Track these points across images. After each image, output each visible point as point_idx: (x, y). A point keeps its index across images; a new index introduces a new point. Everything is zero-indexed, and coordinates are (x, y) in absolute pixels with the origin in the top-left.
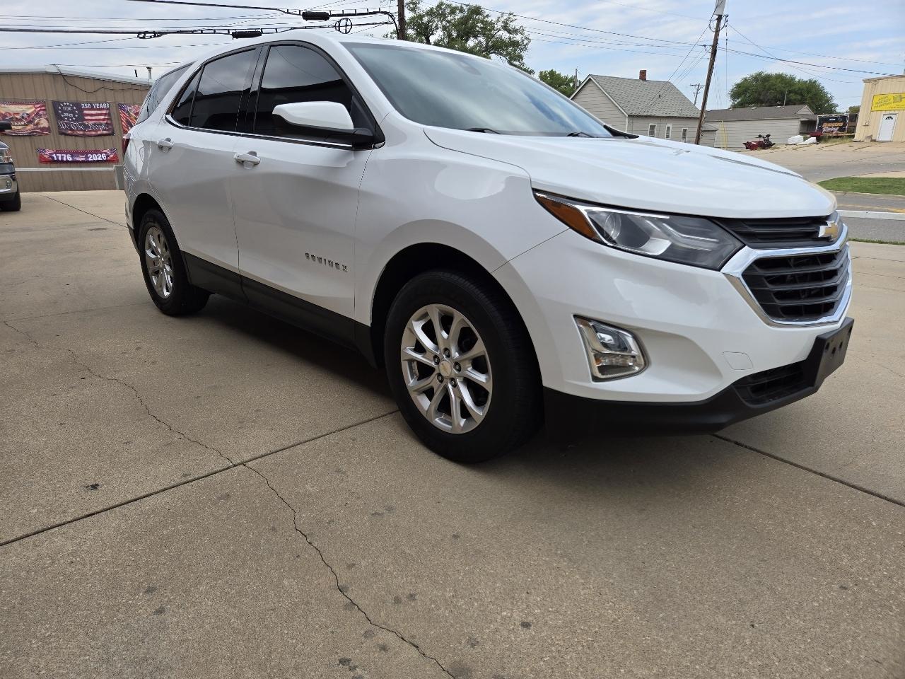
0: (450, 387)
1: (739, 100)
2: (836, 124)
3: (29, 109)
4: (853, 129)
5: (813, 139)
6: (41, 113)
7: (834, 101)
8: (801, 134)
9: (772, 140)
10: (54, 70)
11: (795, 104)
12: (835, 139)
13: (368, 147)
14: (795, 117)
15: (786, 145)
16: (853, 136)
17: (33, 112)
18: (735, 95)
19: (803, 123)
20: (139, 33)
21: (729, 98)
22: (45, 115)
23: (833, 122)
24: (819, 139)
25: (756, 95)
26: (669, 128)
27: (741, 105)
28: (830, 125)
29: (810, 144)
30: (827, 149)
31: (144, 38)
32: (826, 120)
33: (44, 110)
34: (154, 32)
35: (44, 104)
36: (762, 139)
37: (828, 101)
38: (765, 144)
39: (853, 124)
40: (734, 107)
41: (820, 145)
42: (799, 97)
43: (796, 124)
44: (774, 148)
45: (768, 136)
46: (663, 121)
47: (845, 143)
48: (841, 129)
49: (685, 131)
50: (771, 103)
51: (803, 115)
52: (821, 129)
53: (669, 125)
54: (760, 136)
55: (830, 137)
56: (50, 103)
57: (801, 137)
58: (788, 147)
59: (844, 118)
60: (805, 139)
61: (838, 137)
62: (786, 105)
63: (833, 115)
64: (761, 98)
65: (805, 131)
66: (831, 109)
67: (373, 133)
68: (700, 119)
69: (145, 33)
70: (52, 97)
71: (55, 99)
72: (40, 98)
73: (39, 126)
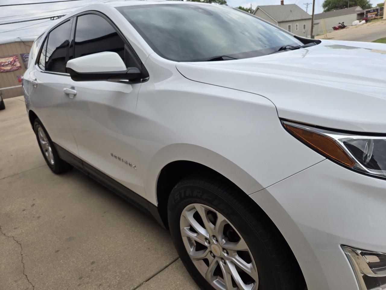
0: (221, 263)
1: (327, 8)
2: (374, 13)
3: (11, 59)
4: (382, 15)
5: (364, 21)
6: (16, 60)
7: (371, 3)
8: (358, 19)
9: (345, 24)
10: (19, 40)
11: (352, 6)
12: (374, 20)
13: (139, 82)
14: (354, 12)
15: (352, 26)
16: (382, 18)
17: (12, 61)
18: (325, 6)
19: (358, 15)
20: (51, 18)
21: (322, 8)
22: (18, 61)
23: (372, 12)
24: (367, 21)
25: (335, 5)
26: (297, 25)
27: (328, 10)
28: (371, 14)
29: (363, 24)
30: (371, 25)
31: (53, 19)
32: (369, 12)
33: (17, 58)
34: (57, 16)
35: (17, 56)
36: (340, 25)
37: (368, 3)
38: (342, 27)
39: (381, 12)
40: (325, 11)
41: (368, 24)
42: (354, 3)
43: (355, 16)
44: (347, 28)
45: (343, 23)
46: (294, 23)
47: (379, 21)
48: (377, 15)
49: (304, 25)
50: (342, 7)
51: (358, 11)
52: (367, 16)
53: (296, 24)
54: (339, 23)
55: (372, 19)
56: (19, 55)
57: (358, 21)
58: (353, 27)
59: (377, 10)
60: (360, 22)
61: (375, 19)
62: (350, 7)
63: (372, 9)
64: (337, 5)
65: (359, 18)
66: (370, 6)
67: (140, 70)
68: (312, 19)
69: (54, 17)
70: (20, 53)
71: (22, 53)
72: (15, 54)
73: (16, 66)
